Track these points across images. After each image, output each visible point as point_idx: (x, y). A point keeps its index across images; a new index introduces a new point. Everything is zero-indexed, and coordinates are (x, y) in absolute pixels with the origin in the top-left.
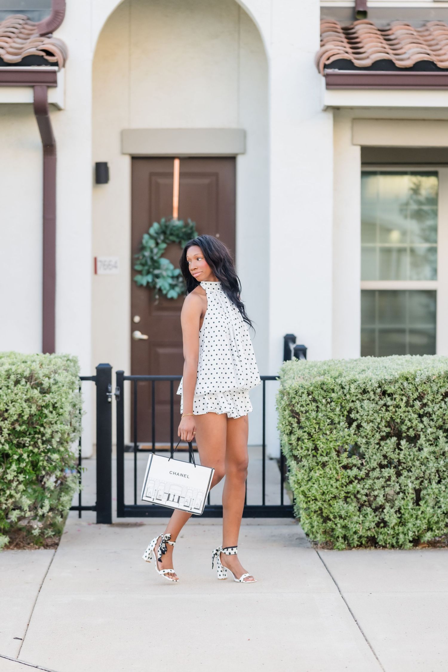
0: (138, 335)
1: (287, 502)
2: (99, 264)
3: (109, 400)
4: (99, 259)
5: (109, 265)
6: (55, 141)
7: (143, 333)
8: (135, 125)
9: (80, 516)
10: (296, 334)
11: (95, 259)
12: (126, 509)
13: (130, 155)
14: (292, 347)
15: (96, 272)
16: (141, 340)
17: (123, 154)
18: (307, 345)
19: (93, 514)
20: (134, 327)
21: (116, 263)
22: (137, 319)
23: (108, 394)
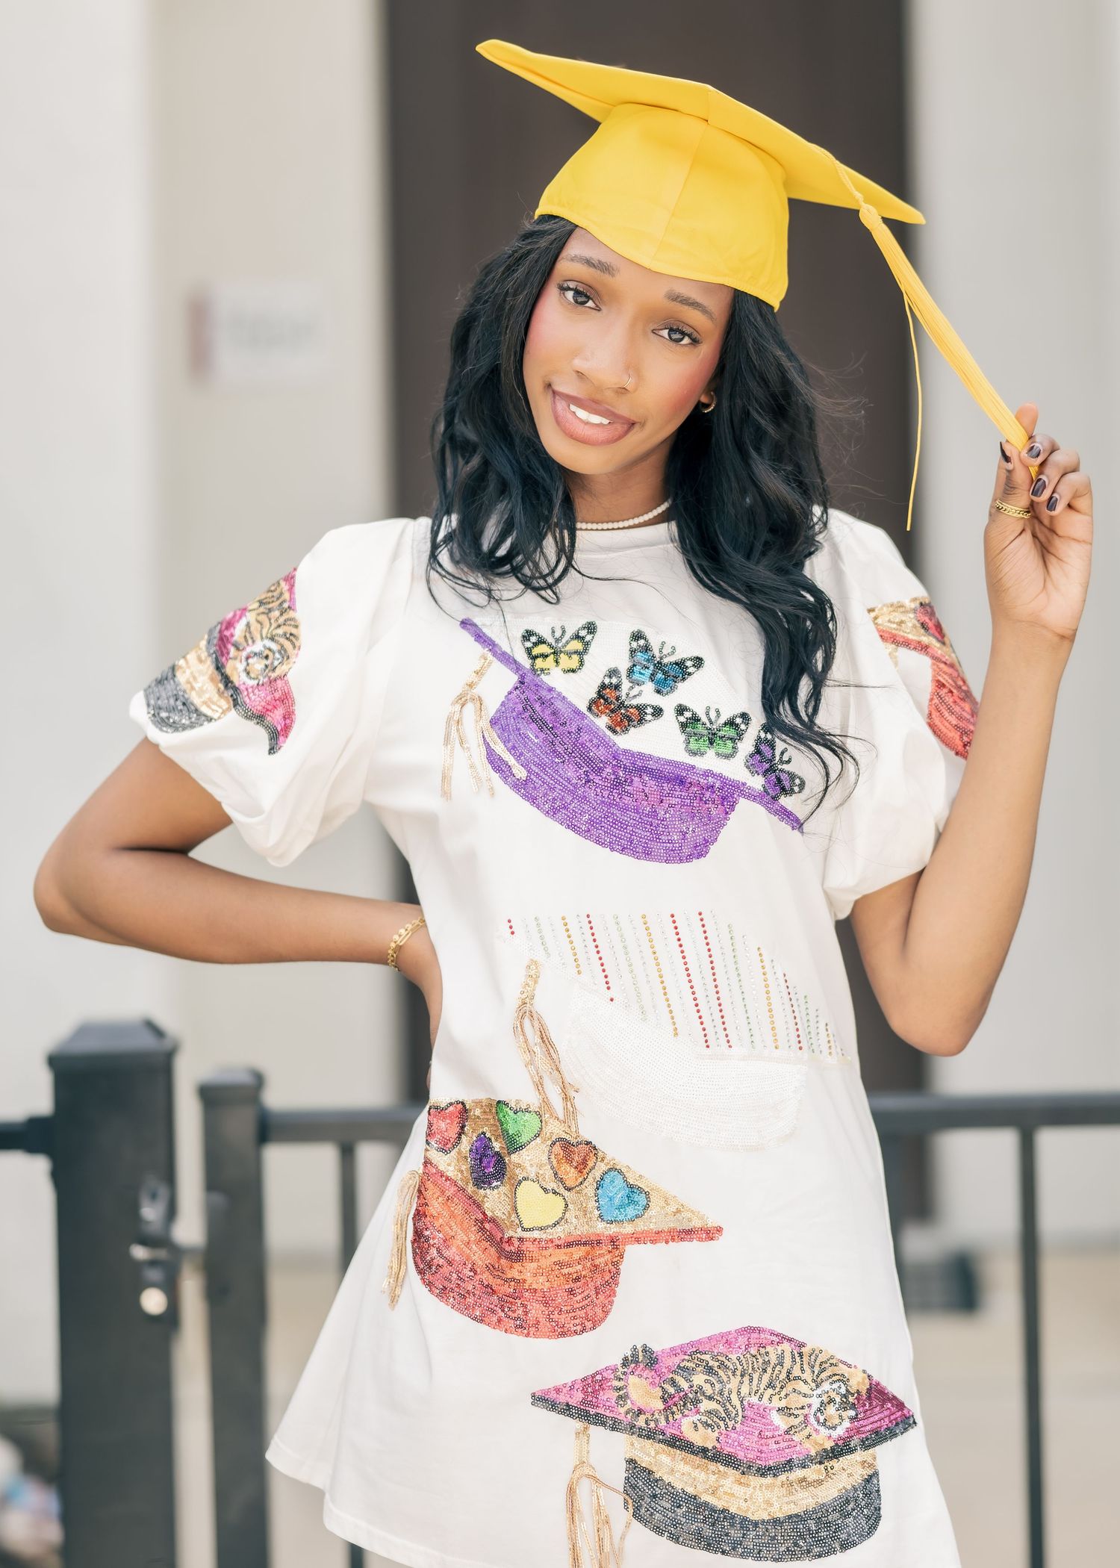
3: (153, 1301)
23: (139, 1252)
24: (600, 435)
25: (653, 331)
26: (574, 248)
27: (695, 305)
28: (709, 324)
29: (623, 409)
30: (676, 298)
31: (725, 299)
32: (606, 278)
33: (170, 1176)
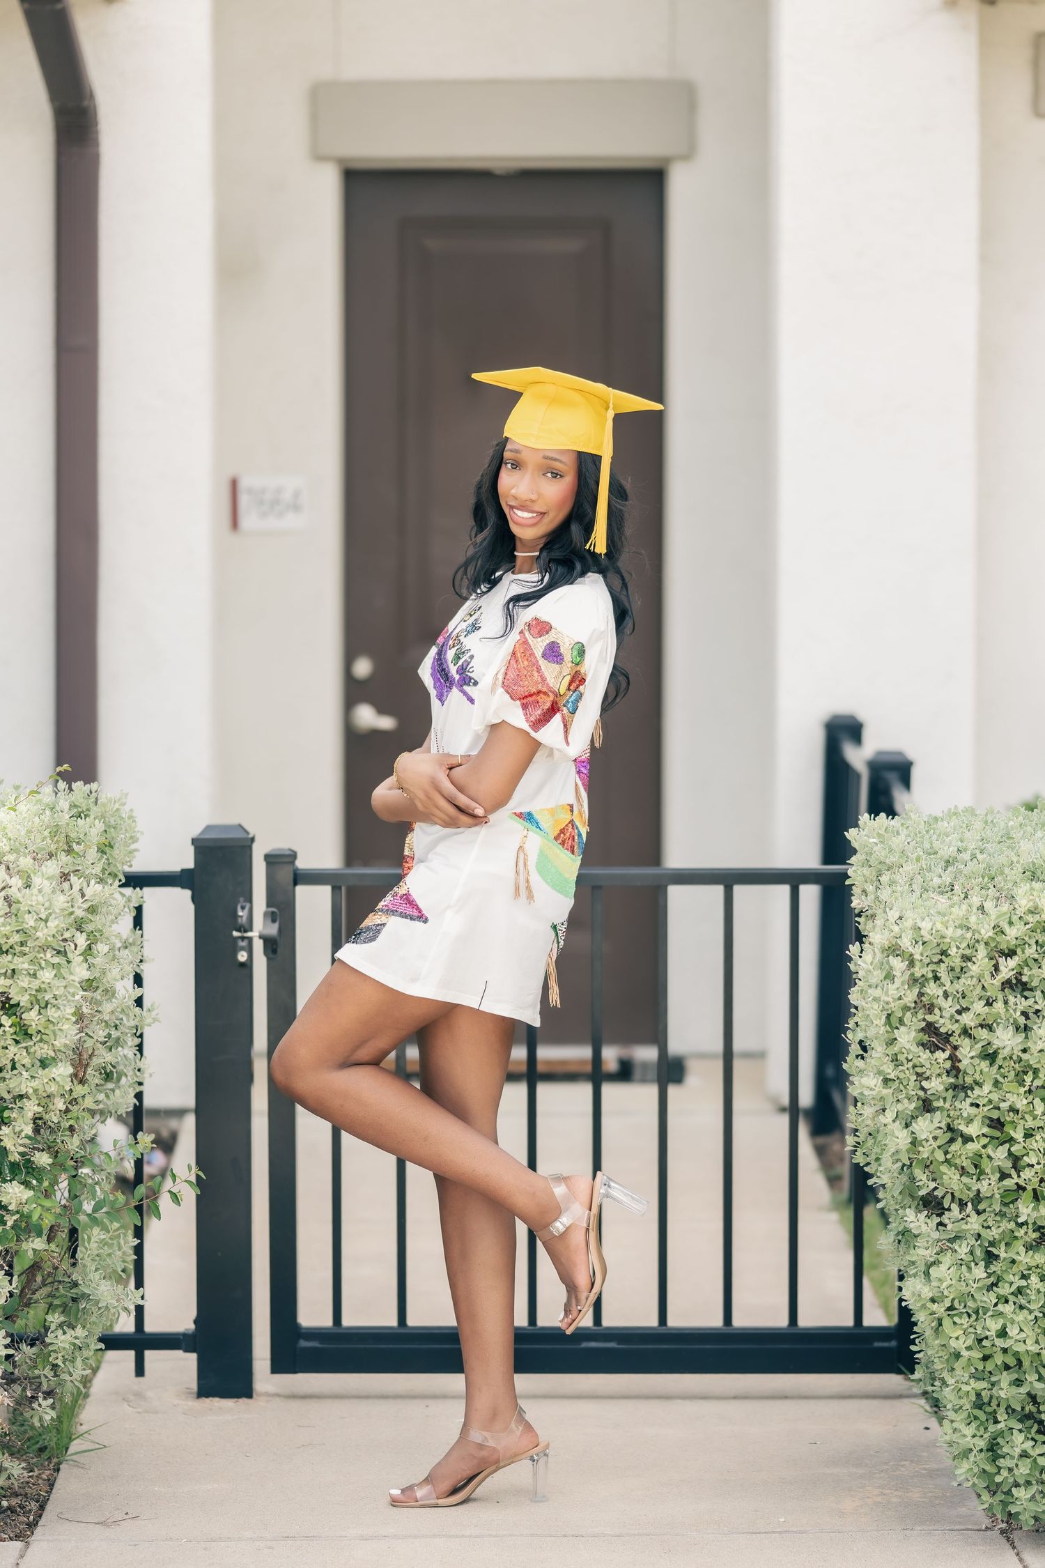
0: (367, 716)
1: (877, 1317)
2: (244, 500)
3: (242, 957)
4: (244, 484)
5: (275, 502)
6: (92, 96)
7: (381, 710)
8: (354, 70)
9: (140, 1370)
10: (862, 715)
11: (234, 484)
12: (303, 1343)
13: (340, 161)
14: (857, 757)
15: (235, 523)
16: (375, 733)
17: (319, 158)
18: (911, 754)
19: (185, 1364)
20: (354, 692)
21: (297, 494)
22: (363, 668)
23: (235, 934)
24: (534, 521)
25: (543, 474)
26: (508, 447)
27: (556, 460)
28: (568, 467)
29: (538, 508)
30: (546, 458)
31: (575, 455)
32: (518, 455)
33: (250, 899)
